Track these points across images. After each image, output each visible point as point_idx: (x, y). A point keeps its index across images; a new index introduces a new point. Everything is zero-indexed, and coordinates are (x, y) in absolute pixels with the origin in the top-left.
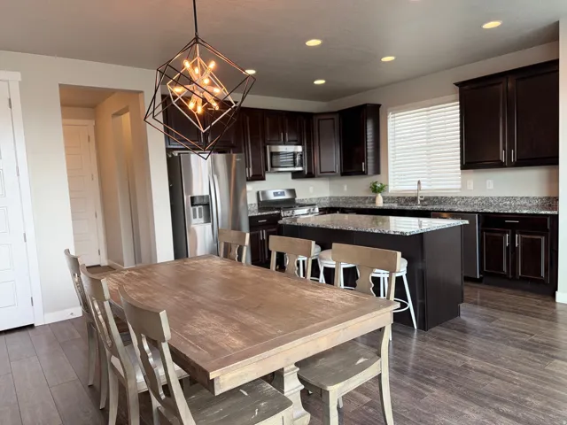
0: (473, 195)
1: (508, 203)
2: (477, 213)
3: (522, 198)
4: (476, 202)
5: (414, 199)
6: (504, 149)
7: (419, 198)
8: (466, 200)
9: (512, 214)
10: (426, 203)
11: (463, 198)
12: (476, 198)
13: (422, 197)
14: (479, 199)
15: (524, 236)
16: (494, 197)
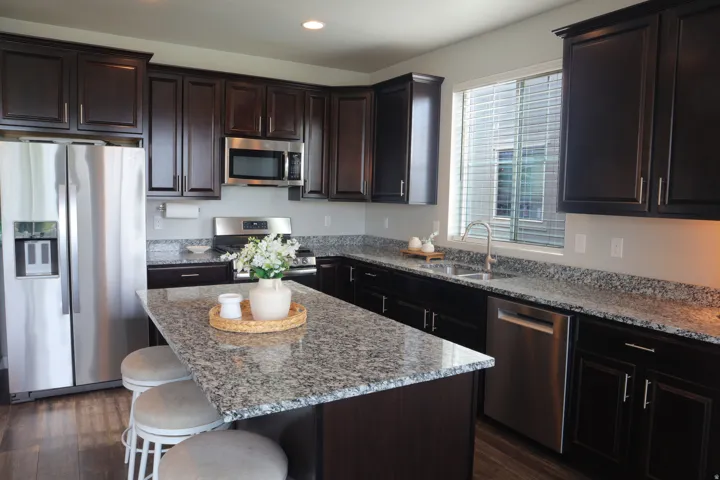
0: (584, 265)
1: (649, 291)
2: (570, 312)
3: (678, 286)
4: (588, 280)
5: (480, 259)
7: (489, 257)
8: (569, 273)
9: (641, 328)
10: (502, 270)
11: (565, 269)
12: (588, 273)
13: (493, 256)
14: (594, 275)
15: (664, 387)
16: (624, 275)
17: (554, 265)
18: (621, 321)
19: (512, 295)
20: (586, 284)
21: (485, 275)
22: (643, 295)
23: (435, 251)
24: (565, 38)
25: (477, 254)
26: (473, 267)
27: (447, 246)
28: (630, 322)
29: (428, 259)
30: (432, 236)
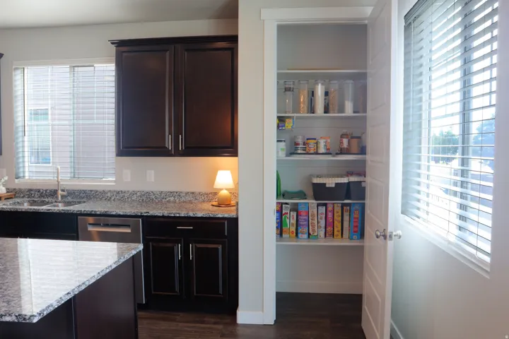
0: (131, 189)
1: (172, 199)
2: (141, 216)
3: (187, 193)
4: (134, 197)
6: (170, 133)
7: (60, 192)
8: (121, 195)
9: (184, 217)
10: (70, 199)
11: (118, 193)
12: (134, 193)
13: (63, 191)
14: (138, 194)
15: (199, 246)
16: (156, 192)
17: (110, 191)
18: (173, 215)
19: (98, 213)
20: (133, 200)
21: (60, 204)
22: (169, 201)
23: (7, 192)
24: (116, 47)
25: (46, 191)
26: (47, 200)
27: (17, 188)
28: (178, 215)
29: (3, 199)
30: (3, 180)
